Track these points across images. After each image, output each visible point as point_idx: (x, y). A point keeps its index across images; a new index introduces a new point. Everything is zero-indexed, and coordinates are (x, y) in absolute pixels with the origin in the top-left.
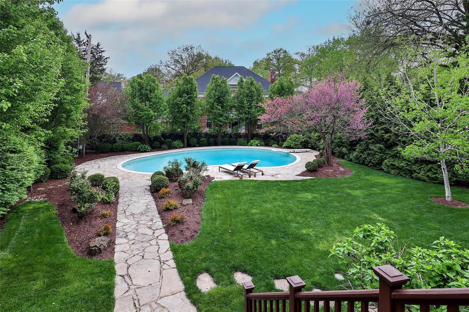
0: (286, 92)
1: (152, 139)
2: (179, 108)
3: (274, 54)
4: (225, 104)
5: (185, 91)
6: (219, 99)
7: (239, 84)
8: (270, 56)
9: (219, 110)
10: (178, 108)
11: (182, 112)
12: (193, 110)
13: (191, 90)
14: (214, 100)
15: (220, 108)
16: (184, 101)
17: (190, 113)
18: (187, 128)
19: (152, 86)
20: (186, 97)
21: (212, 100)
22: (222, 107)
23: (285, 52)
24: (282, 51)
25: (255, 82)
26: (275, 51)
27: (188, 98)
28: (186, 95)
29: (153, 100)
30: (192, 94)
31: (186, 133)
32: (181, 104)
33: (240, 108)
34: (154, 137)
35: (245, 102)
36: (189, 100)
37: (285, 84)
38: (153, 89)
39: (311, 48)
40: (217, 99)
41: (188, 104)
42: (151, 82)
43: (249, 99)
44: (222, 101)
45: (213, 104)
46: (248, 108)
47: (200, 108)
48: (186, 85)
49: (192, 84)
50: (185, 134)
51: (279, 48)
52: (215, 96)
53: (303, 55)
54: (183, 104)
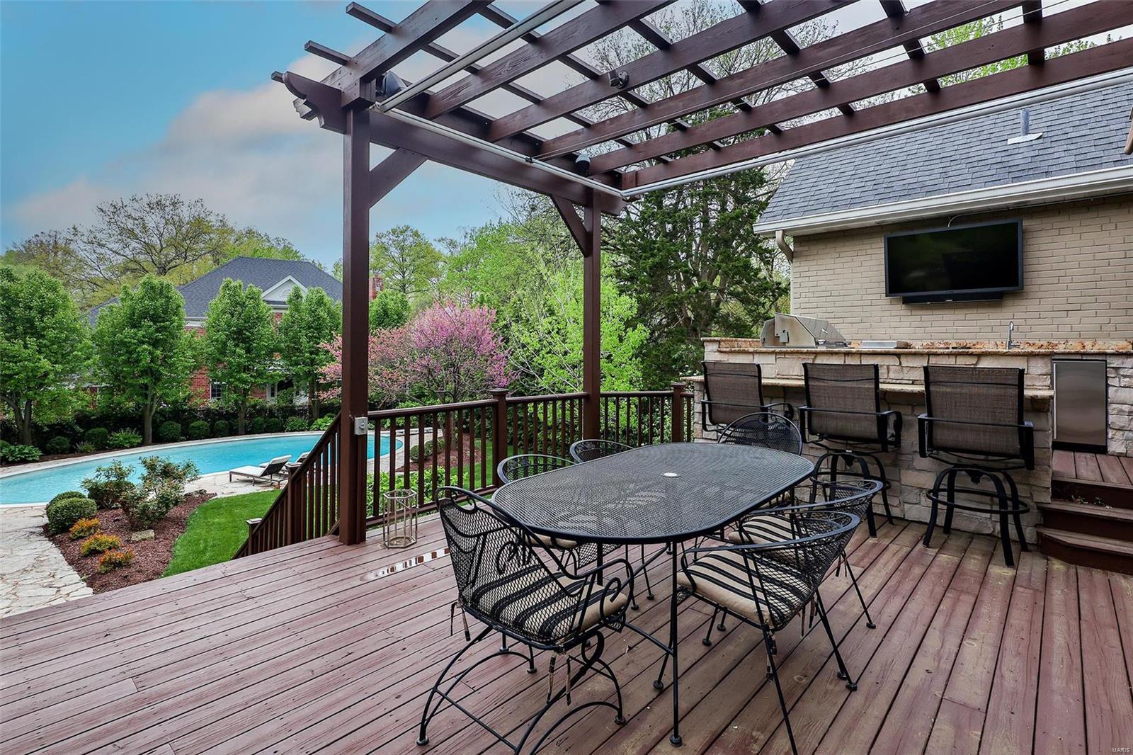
0: (393, 321)
1: (46, 429)
2: (131, 353)
3: (392, 237)
4: (255, 345)
5: (148, 313)
6: (239, 332)
7: (290, 301)
8: (384, 240)
9: (240, 356)
10: (127, 352)
11: (138, 361)
12: (171, 357)
13: (165, 312)
14: (227, 335)
15: (243, 352)
16: (144, 336)
17: (161, 365)
18: (152, 400)
19: (48, 299)
20: (150, 326)
21: (222, 336)
22: (248, 351)
23: (416, 234)
24: (409, 233)
25: (326, 299)
26: (394, 232)
27: (157, 330)
28: (151, 323)
29: (51, 334)
30: (167, 321)
31: (151, 410)
32: (135, 344)
33: (291, 353)
34: (51, 426)
35: (304, 339)
36: (160, 336)
37: (391, 305)
38: (51, 307)
39: (469, 232)
40: (235, 332)
41: (155, 343)
42: (42, 290)
43: (314, 333)
44: (248, 337)
45: (225, 344)
46: (311, 353)
47: (189, 353)
48: (152, 299)
49: (167, 297)
50: (148, 412)
51: (402, 226)
52: (229, 326)
53: (452, 244)
54: (143, 343)
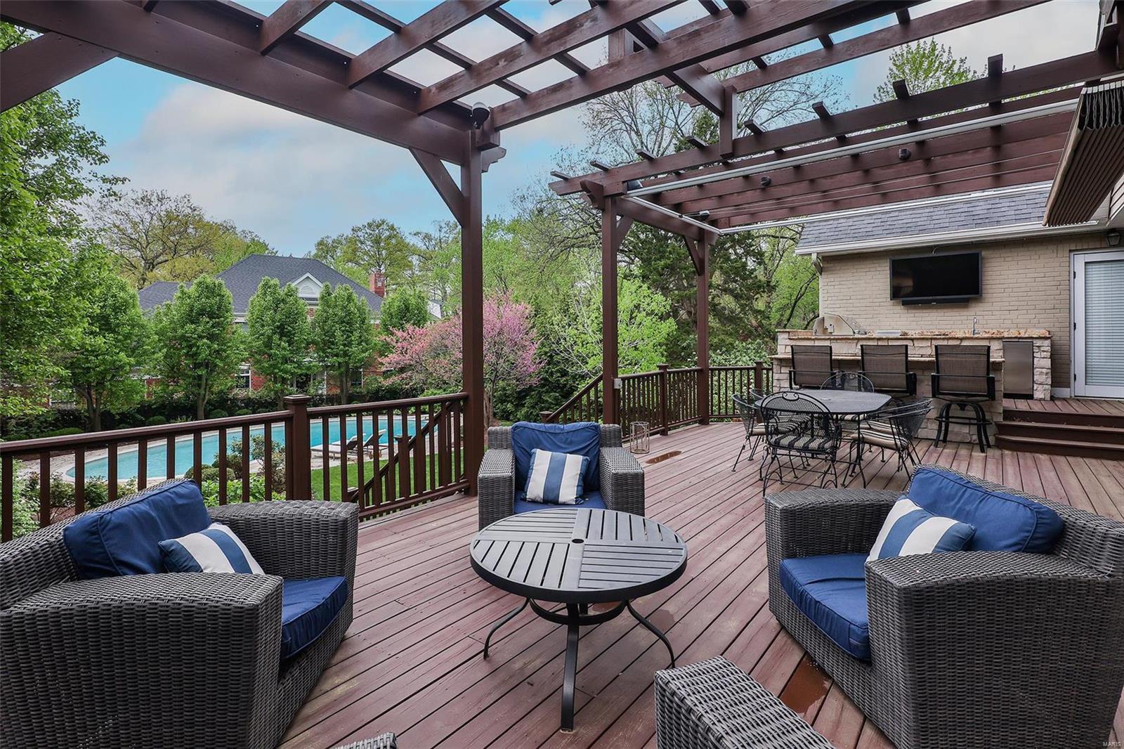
0: (414, 316)
1: (118, 417)
2: (190, 347)
3: (368, 231)
4: (295, 338)
5: (205, 310)
6: (281, 327)
7: (322, 298)
8: (360, 234)
9: (284, 349)
10: (187, 346)
11: (196, 354)
12: (225, 351)
13: (219, 308)
14: (271, 329)
15: (287, 345)
16: (203, 332)
17: (216, 358)
18: (205, 389)
19: (121, 298)
20: (208, 322)
21: (267, 330)
22: (290, 343)
23: (392, 228)
24: (385, 227)
25: (355, 296)
26: (370, 225)
27: (213, 326)
28: (208, 320)
29: (127, 329)
30: (221, 317)
31: (204, 399)
32: (194, 338)
33: (326, 345)
34: (122, 414)
35: (338, 333)
36: (216, 331)
37: (413, 301)
38: (123, 306)
39: (443, 225)
40: (278, 327)
41: (212, 337)
42: (114, 290)
43: (346, 327)
44: (290, 332)
45: (270, 338)
46: (345, 345)
47: (242, 347)
48: (208, 298)
49: (219, 295)
50: (201, 401)
51: (378, 219)
52: (274, 322)
53: (427, 237)
54: (203, 337)
